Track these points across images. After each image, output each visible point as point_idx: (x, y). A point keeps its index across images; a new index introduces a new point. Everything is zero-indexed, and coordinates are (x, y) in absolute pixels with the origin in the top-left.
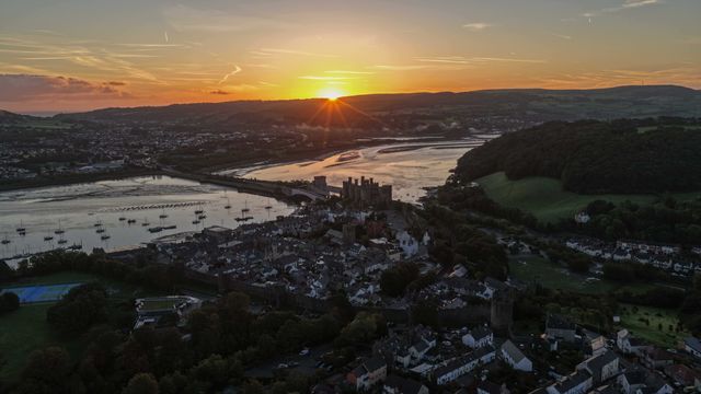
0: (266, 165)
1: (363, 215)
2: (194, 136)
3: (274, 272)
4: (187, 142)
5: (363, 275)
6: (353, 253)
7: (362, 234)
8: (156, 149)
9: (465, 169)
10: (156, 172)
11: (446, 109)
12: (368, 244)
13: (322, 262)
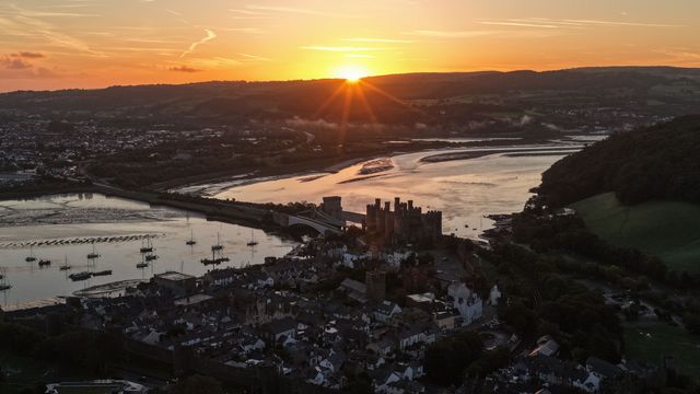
0: (249, 180)
1: (397, 258)
2: (144, 133)
3: (260, 344)
4: (132, 143)
5: (396, 351)
6: (382, 317)
7: (396, 286)
8: (85, 152)
9: (553, 187)
10: (86, 188)
11: (524, 95)
12: (404, 303)
13: (333, 330)
